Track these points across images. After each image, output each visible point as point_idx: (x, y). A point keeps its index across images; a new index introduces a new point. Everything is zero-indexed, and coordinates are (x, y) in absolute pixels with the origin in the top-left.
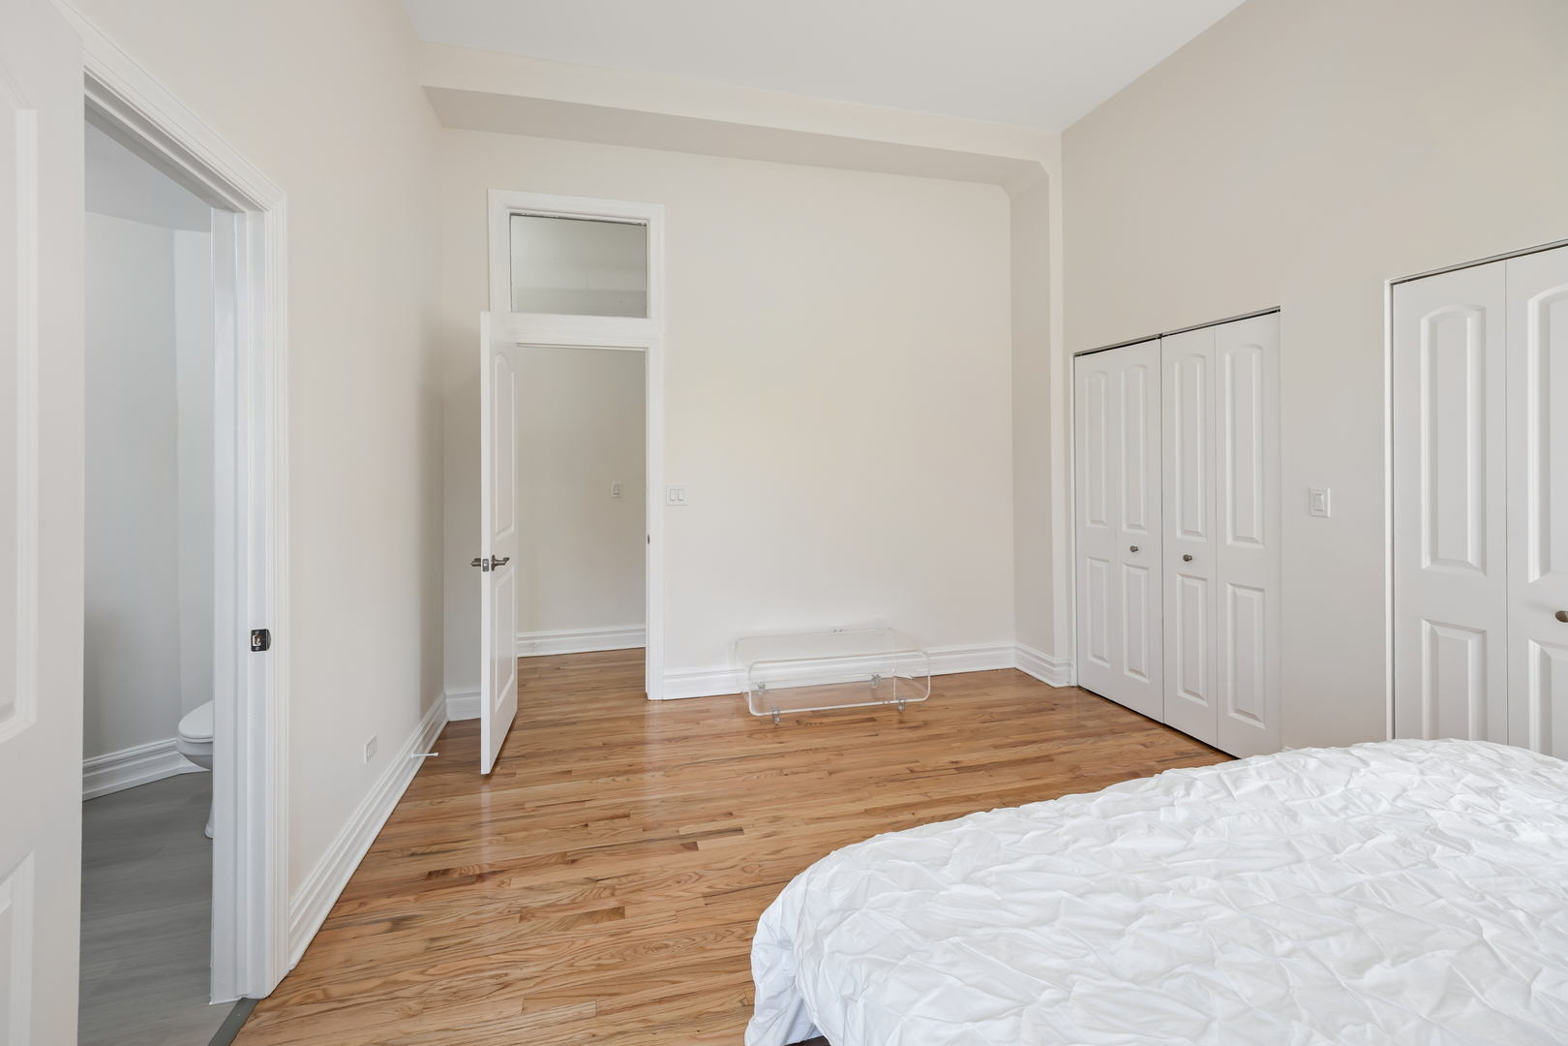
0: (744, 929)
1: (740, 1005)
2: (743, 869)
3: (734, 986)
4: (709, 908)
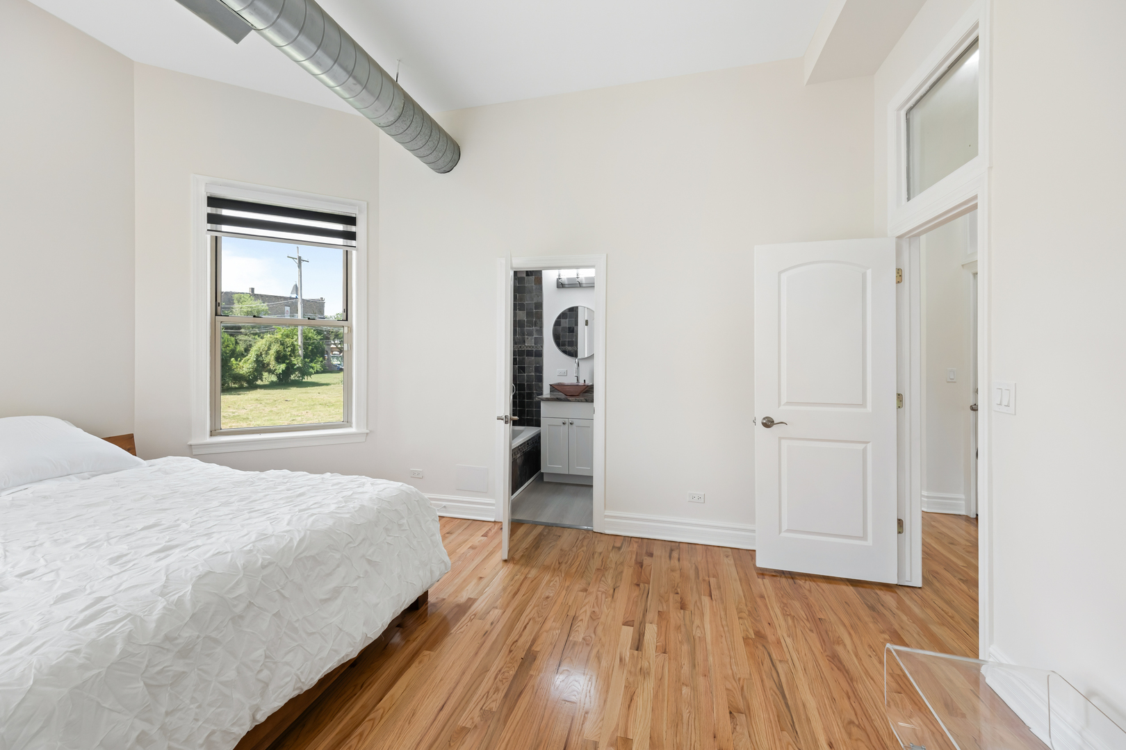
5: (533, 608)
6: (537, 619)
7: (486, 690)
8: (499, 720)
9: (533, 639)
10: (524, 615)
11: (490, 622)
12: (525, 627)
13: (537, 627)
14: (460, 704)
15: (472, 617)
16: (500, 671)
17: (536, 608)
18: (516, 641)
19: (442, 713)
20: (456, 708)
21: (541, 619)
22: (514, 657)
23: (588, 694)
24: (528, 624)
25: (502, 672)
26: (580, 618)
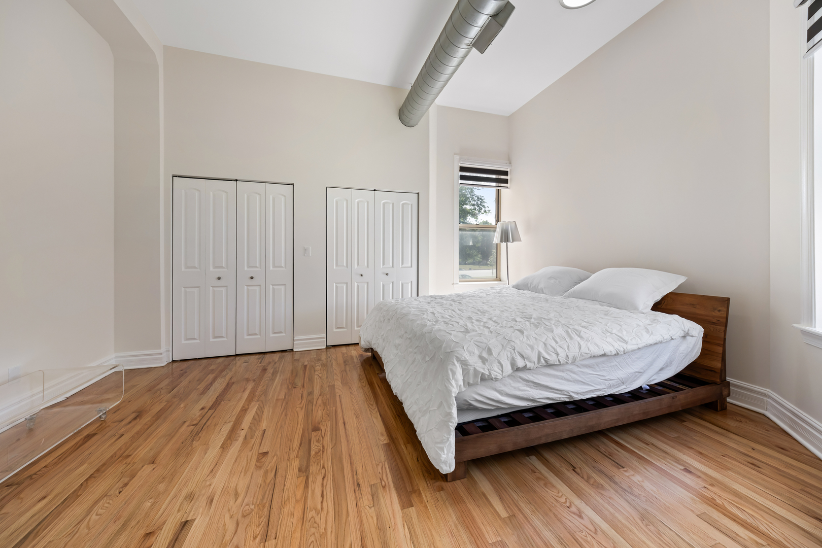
0: (311, 511)
1: (373, 508)
2: (244, 516)
3: (359, 512)
4: (280, 535)
5: (325, 529)
6: (313, 513)
7: (325, 439)
8: (308, 429)
9: (308, 487)
10: (331, 513)
11: (362, 486)
12: (322, 496)
13: (309, 502)
14: (336, 428)
15: (383, 483)
16: (323, 452)
17: (322, 530)
18: (323, 479)
19: (342, 421)
20: (336, 425)
21: (310, 516)
22: (318, 464)
23: (249, 461)
24: (322, 502)
25: (321, 452)
26: (258, 539)
